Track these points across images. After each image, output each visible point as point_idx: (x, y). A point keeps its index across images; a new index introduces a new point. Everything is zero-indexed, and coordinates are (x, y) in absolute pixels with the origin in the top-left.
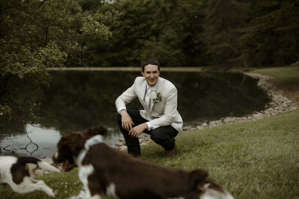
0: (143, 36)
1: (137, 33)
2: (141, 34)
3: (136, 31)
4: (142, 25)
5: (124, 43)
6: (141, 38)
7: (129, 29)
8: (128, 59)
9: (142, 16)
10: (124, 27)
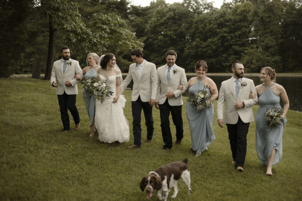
0: (239, 43)
1: (234, 40)
2: (237, 41)
3: (232, 38)
4: (238, 33)
5: (222, 49)
6: (236, 45)
7: (226, 36)
8: (224, 64)
9: (237, 24)
10: (221, 34)
